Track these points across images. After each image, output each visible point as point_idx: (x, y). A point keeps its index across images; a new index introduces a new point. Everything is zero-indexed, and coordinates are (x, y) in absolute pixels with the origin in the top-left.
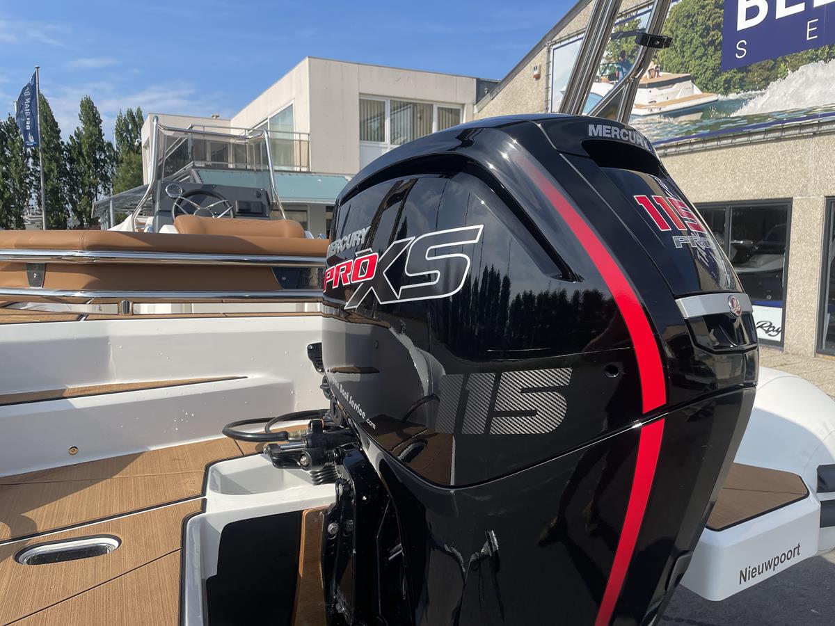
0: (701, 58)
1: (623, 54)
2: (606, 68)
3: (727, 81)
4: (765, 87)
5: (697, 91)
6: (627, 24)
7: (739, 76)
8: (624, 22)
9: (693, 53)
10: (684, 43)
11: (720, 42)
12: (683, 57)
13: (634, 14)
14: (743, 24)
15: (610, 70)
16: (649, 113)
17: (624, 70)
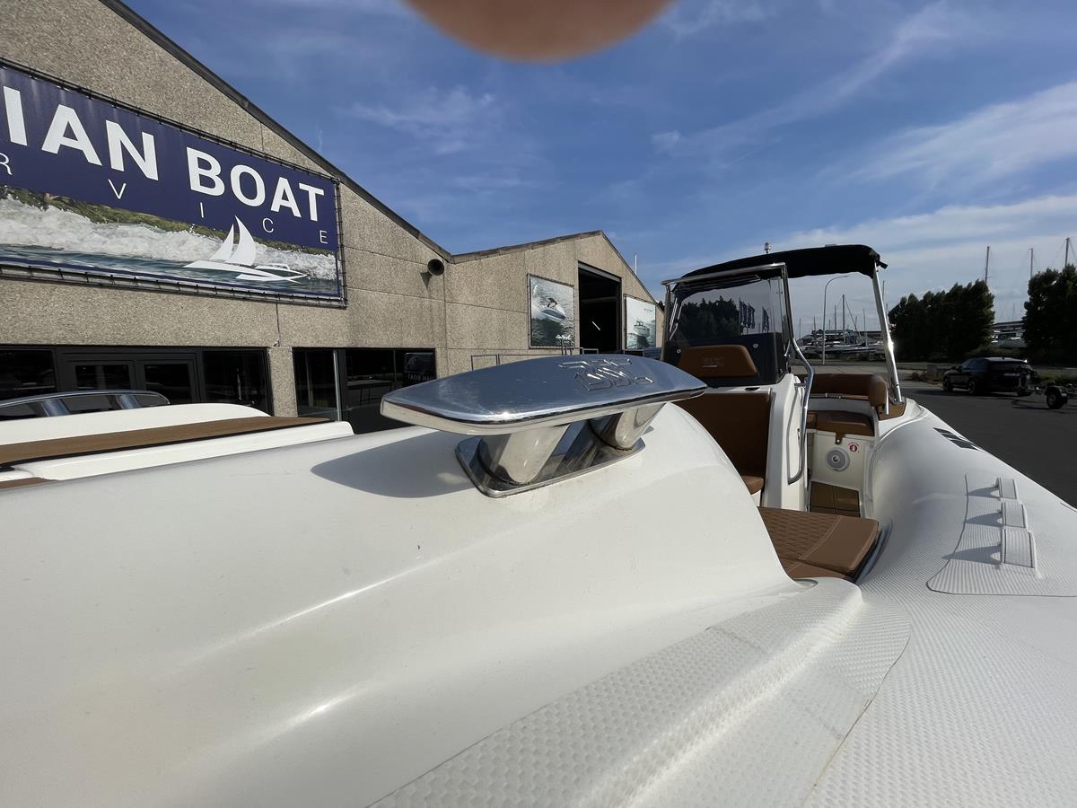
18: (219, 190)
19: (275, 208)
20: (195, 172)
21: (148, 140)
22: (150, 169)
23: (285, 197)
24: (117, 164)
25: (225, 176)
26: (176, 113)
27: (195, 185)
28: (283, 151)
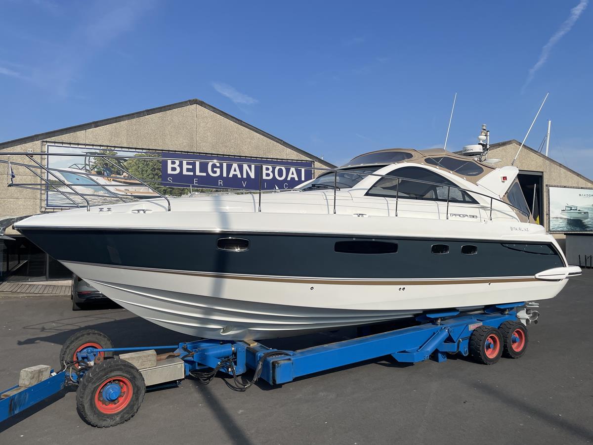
0: (152, 178)
1: (106, 164)
2: (94, 168)
3: (164, 190)
4: (180, 196)
5: (150, 191)
6: (108, 152)
7: (169, 189)
8: (106, 150)
9: (148, 176)
10: (143, 171)
11: (160, 176)
12: (143, 176)
13: (113, 149)
14: (170, 172)
15: (97, 168)
16: (125, 194)
17: (108, 172)
18: (271, 177)
19: (289, 179)
20: (264, 172)
21: (253, 166)
22: (252, 176)
23: (293, 174)
24: (245, 176)
25: (273, 172)
26: (261, 154)
27: (264, 177)
28: (293, 155)
